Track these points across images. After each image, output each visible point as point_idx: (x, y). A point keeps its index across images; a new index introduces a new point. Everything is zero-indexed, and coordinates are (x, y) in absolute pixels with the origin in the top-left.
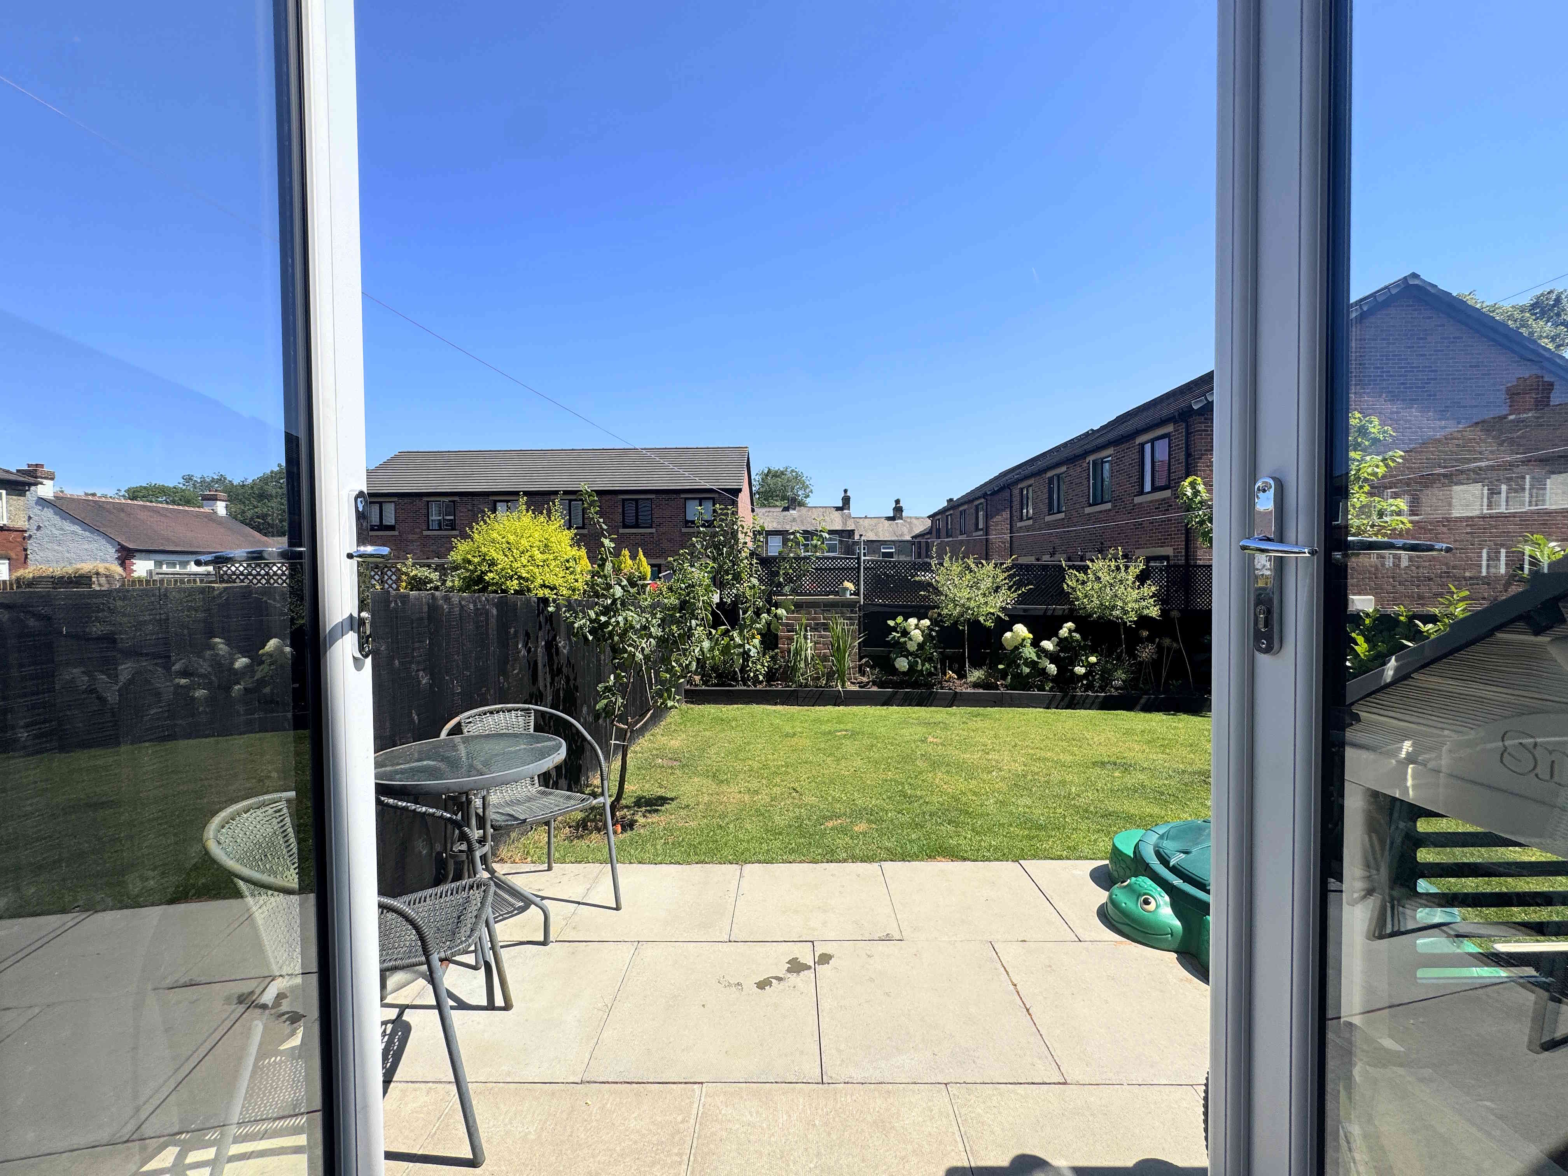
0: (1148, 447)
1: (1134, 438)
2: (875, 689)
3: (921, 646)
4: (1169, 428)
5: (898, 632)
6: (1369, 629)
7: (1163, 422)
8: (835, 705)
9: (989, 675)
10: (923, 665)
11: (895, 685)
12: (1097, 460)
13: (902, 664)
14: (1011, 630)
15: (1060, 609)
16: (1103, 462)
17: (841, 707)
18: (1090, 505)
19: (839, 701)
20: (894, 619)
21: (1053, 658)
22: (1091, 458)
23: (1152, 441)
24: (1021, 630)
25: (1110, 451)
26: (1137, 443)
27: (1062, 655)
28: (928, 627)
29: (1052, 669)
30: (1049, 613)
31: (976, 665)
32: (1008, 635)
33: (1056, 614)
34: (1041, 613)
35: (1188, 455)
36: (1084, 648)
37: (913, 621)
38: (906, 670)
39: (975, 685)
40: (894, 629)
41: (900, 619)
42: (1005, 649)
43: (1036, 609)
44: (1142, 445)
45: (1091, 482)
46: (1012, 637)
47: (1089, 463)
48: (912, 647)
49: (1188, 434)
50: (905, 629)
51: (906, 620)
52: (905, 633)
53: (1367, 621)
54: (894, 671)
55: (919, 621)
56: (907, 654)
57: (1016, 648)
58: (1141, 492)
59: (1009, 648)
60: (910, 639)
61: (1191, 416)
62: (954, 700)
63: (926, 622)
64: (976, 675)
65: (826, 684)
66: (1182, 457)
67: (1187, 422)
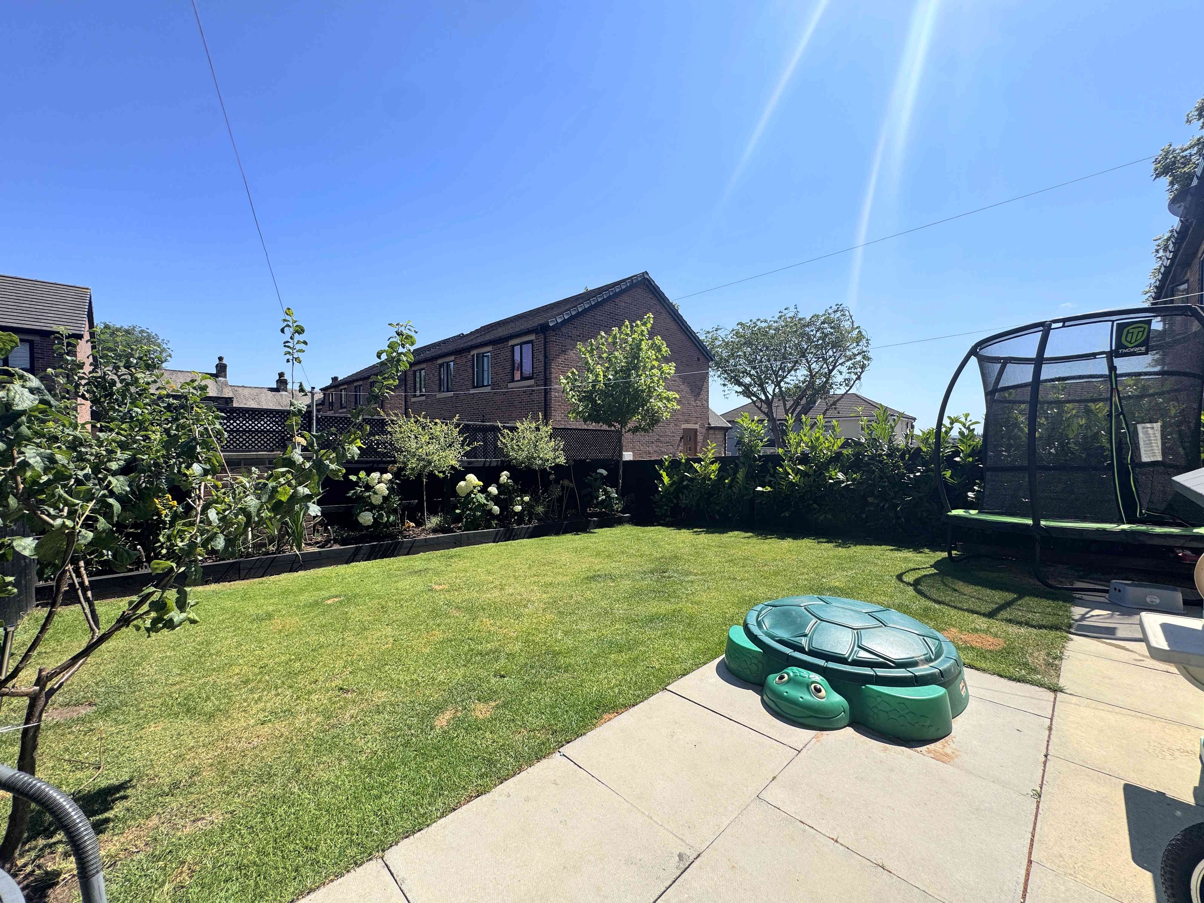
0: (517, 349)
1: (507, 341)
2: (336, 547)
3: (386, 499)
4: (532, 337)
5: (360, 487)
6: (667, 468)
7: (528, 332)
8: (290, 571)
9: (446, 521)
10: (388, 517)
11: (356, 540)
12: (480, 354)
13: (366, 518)
14: (465, 480)
15: (495, 461)
16: (483, 356)
17: (301, 573)
18: (474, 387)
19: (296, 566)
20: (357, 474)
21: (496, 500)
22: (474, 352)
23: (521, 344)
24: (471, 478)
25: (489, 348)
26: (510, 345)
27: (502, 497)
28: (390, 480)
29: (496, 509)
30: (487, 465)
31: (433, 512)
32: (462, 483)
33: (492, 465)
34: (481, 465)
35: (546, 357)
36: (516, 491)
37: (375, 475)
38: (370, 523)
39: (435, 531)
40: (356, 484)
41: (362, 474)
42: (458, 496)
43: (477, 461)
44: (513, 346)
45: (476, 370)
46: (466, 485)
47: (474, 355)
48: (377, 500)
49: (545, 343)
50: (367, 484)
51: (368, 475)
52: (368, 487)
53: (666, 463)
54: (357, 525)
55: (381, 474)
56: (372, 507)
57: (469, 495)
58: (513, 381)
59: (463, 495)
60: (375, 493)
61: (547, 330)
62: (413, 548)
63: (388, 476)
64: (434, 521)
65: (277, 549)
66: (542, 358)
67: (545, 334)
